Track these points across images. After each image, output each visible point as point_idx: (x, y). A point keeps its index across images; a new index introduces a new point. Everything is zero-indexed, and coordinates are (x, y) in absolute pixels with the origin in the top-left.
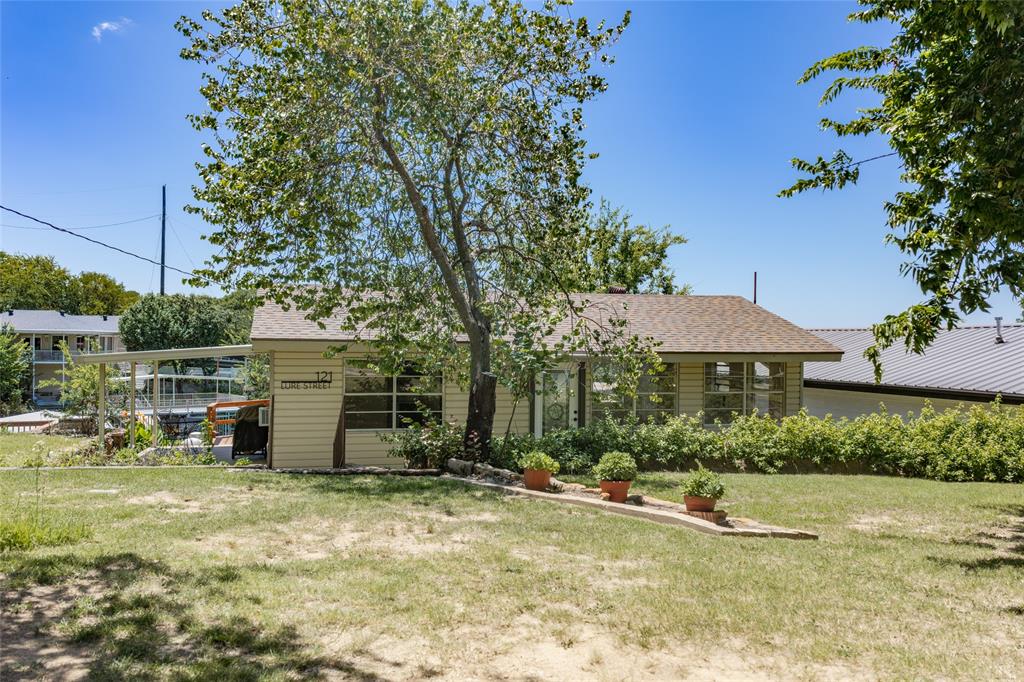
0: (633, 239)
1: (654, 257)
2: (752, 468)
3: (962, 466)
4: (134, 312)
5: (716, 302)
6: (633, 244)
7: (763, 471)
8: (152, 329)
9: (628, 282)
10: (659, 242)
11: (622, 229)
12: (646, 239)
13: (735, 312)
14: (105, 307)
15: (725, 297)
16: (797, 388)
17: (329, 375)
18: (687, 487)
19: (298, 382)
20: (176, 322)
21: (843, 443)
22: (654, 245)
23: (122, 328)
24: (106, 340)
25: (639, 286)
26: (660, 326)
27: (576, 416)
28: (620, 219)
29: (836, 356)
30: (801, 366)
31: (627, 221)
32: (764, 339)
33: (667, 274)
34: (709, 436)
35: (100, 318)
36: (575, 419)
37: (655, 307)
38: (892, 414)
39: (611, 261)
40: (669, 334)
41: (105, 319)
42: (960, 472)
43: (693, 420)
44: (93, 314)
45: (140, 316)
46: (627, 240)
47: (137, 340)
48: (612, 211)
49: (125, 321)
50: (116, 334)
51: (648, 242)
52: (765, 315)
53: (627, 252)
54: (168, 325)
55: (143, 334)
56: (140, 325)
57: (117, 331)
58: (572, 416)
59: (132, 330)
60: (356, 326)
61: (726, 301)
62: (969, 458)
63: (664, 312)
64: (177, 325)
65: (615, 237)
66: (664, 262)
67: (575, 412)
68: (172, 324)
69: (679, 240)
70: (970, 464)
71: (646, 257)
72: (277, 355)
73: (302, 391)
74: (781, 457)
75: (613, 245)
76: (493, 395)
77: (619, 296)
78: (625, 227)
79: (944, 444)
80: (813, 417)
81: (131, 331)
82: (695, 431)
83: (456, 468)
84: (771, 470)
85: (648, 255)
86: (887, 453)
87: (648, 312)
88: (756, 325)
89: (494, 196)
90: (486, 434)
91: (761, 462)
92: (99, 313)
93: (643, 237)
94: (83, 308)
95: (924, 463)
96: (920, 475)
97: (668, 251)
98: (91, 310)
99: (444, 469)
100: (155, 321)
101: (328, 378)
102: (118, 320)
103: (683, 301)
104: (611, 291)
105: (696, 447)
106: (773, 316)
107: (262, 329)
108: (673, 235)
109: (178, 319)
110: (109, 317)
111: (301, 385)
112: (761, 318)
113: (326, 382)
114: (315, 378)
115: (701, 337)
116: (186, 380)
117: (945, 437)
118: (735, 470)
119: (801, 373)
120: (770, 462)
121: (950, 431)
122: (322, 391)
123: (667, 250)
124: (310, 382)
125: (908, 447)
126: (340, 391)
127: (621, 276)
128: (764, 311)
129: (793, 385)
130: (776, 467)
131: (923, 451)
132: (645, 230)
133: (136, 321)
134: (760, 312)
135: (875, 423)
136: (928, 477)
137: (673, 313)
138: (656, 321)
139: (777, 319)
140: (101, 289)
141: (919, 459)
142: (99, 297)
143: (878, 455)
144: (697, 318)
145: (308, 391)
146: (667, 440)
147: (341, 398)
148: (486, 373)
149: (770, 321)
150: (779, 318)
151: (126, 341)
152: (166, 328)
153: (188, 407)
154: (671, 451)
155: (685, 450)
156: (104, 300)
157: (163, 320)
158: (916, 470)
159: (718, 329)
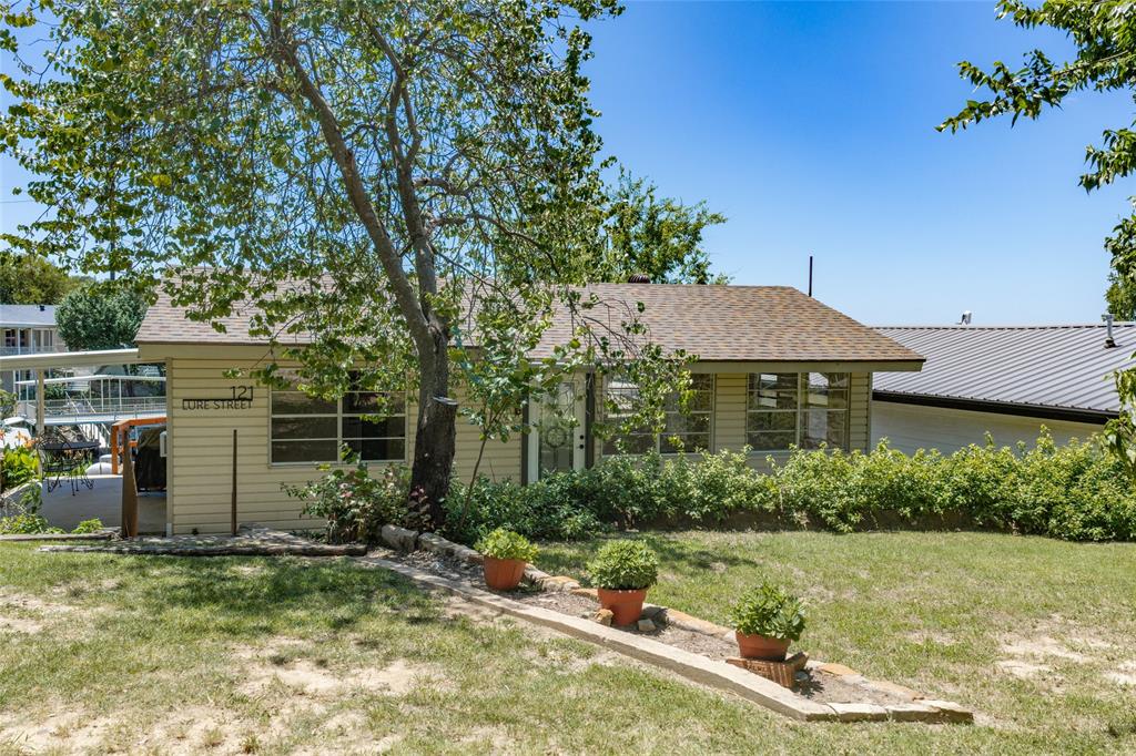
0: (661, 217)
1: (687, 238)
2: (818, 523)
3: (1100, 522)
4: (73, 302)
5: (761, 293)
6: (661, 222)
7: (833, 529)
8: (95, 321)
9: (655, 271)
10: (693, 221)
11: (647, 203)
12: (678, 218)
13: (786, 307)
14: (43, 294)
15: (774, 288)
16: (864, 405)
17: (249, 391)
18: (741, 618)
19: (206, 400)
20: (124, 313)
21: (939, 489)
22: (686, 225)
23: (60, 321)
24: (42, 334)
25: (667, 274)
26: (691, 324)
27: (583, 442)
28: (643, 192)
29: (916, 364)
30: (869, 377)
31: (652, 194)
32: (824, 343)
33: (701, 260)
34: (760, 480)
35: (36, 308)
36: (582, 447)
37: (686, 300)
38: (1000, 447)
39: (634, 243)
40: (703, 336)
41: (42, 309)
42: (1097, 531)
43: (738, 458)
44: (28, 303)
45: (80, 306)
46: (652, 217)
47: (78, 333)
48: (634, 181)
49: (63, 311)
50: (54, 327)
51: (679, 221)
52: (824, 311)
53: (654, 234)
54: (114, 316)
55: (85, 327)
56: (81, 317)
57: (54, 323)
58: (578, 442)
59: (72, 320)
60: (271, 329)
61: (774, 292)
62: (1107, 509)
63: (697, 307)
64: (125, 317)
65: (638, 213)
66: (698, 246)
67: (582, 437)
68: (119, 315)
69: (716, 219)
70: (1108, 517)
71: (676, 239)
72: (176, 364)
73: (211, 412)
74: (856, 509)
75: (636, 223)
76: (451, 432)
77: (640, 286)
78: (652, 201)
79: (1074, 490)
80: (897, 451)
81: (71, 323)
82: (739, 473)
83: (393, 540)
84: (844, 527)
85: (678, 237)
86: (996, 501)
87: (676, 308)
88: (813, 324)
89: (467, 145)
90: (441, 488)
91: (830, 516)
92: (35, 302)
93: (673, 216)
94: (16, 296)
95: (1046, 516)
96: (1039, 530)
97: (703, 233)
98: (26, 298)
99: (374, 541)
100: (100, 312)
101: (248, 394)
102: (54, 311)
103: (720, 293)
104: (631, 280)
105: (742, 496)
106: (834, 312)
107: (155, 328)
108: (709, 214)
109: (127, 310)
110: (47, 307)
111: (211, 404)
112: (819, 315)
113: (244, 399)
114: (230, 394)
115: (744, 340)
116: (138, 382)
117: (1073, 479)
118: (794, 526)
119: (869, 385)
120: (842, 516)
121: (1080, 471)
122: (239, 412)
123: (701, 231)
124: (223, 400)
125: (1025, 493)
126: (264, 412)
127: (646, 263)
128: (822, 306)
129: (859, 400)
130: (851, 523)
131: (1046, 500)
132: (675, 205)
133: (76, 311)
134: (817, 306)
135: (978, 458)
136: (1052, 535)
137: (708, 308)
138: (687, 319)
139: (838, 317)
140: (38, 274)
141: (1040, 510)
142: (35, 283)
143: (984, 503)
144: (738, 314)
145: (220, 412)
146: (700, 488)
147: (266, 422)
148: (442, 399)
149: (830, 318)
150: (841, 315)
151: (65, 336)
152: (113, 320)
153: (137, 414)
154: (707, 502)
155: (727, 501)
156: (42, 286)
157: (109, 310)
158: (1034, 525)
159: (765, 329)
